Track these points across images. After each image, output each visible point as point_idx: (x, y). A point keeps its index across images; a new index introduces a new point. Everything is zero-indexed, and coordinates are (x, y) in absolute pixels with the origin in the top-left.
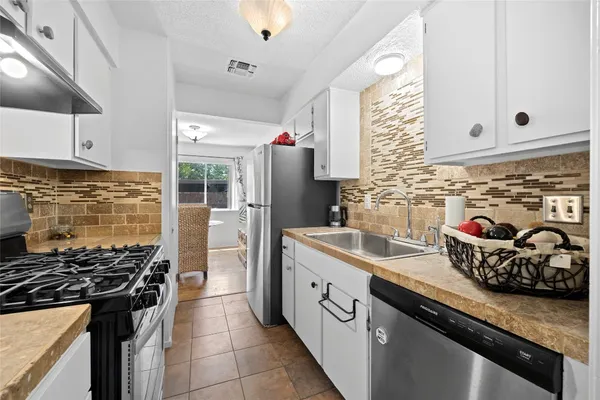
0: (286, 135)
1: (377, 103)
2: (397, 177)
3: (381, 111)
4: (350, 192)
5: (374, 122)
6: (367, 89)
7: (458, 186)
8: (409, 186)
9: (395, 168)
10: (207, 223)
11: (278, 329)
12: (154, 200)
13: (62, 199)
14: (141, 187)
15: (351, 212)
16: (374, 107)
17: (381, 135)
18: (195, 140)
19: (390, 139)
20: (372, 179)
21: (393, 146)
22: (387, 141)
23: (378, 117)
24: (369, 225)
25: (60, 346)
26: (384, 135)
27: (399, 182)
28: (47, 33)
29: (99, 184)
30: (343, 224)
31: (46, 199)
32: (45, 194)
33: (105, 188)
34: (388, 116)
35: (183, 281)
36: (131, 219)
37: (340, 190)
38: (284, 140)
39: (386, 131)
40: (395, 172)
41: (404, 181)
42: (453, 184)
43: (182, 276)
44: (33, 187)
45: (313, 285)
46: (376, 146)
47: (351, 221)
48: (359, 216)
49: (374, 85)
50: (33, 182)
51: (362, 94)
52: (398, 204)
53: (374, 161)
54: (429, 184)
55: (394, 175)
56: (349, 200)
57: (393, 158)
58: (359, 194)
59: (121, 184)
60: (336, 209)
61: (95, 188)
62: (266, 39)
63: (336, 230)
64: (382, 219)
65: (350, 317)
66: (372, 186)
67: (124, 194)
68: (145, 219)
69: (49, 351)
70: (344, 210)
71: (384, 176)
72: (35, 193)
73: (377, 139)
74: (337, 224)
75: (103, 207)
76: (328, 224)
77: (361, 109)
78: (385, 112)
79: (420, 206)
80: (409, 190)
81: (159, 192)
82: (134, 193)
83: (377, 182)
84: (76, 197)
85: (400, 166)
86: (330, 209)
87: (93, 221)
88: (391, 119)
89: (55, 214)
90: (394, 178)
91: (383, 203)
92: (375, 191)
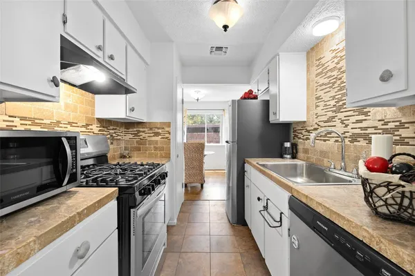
0: (251, 92)
1: (321, 58)
2: (336, 119)
3: (323, 65)
4: (299, 131)
5: (317, 75)
6: (312, 49)
7: (391, 125)
8: (347, 126)
9: (333, 111)
10: (203, 153)
11: (241, 228)
12: (167, 138)
13: (126, 137)
14: (160, 131)
15: (300, 147)
16: (318, 63)
17: (323, 84)
18: (198, 100)
19: (330, 87)
20: (316, 121)
21: (332, 93)
22: (328, 89)
23: (320, 70)
24: (314, 159)
25: (101, 203)
26: (325, 84)
27: (338, 123)
28: (111, 58)
29: (141, 129)
30: (294, 157)
31: (119, 137)
32: (118, 135)
33: (143, 132)
34: (328, 68)
35: (189, 189)
36: (156, 149)
37: (292, 130)
38: (249, 96)
39: (327, 81)
40: (334, 114)
41: (342, 122)
42: (386, 124)
43: (188, 185)
44: (113, 131)
45: (259, 199)
46: (320, 93)
47: (300, 154)
48: (306, 151)
49: (317, 45)
51: (308, 53)
52: (337, 141)
53: (317, 106)
54: (364, 124)
55: (334, 117)
56: (300, 138)
57: (333, 103)
58: (307, 133)
59: (151, 129)
60: (288, 145)
61: (139, 132)
62: (225, 30)
63: (288, 161)
64: (324, 154)
65: (278, 224)
66: (316, 126)
67: (152, 135)
68: (162, 149)
69: (95, 203)
70: (294, 146)
71: (325, 118)
72: (114, 135)
73: (320, 88)
74: (289, 156)
75: (142, 142)
76: (282, 157)
77: (307, 66)
78: (326, 65)
79: (355, 143)
80: (346, 129)
81: (169, 133)
82: (157, 134)
83: (320, 124)
84: (131, 136)
85: (338, 109)
86: (282, 145)
87: (138, 149)
88: (331, 70)
89: (123, 145)
90: (334, 120)
91: (325, 141)
92: (319, 131)
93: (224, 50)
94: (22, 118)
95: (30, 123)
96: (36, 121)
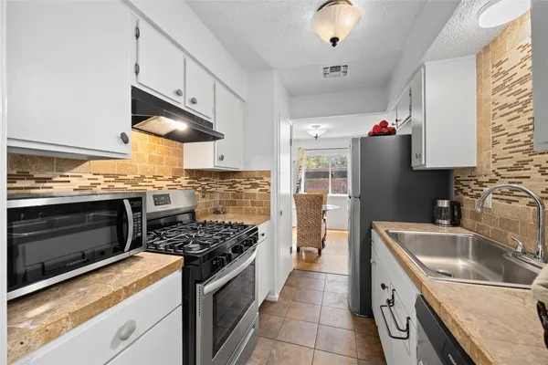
0: (384, 124)
1: (501, 63)
2: (530, 165)
3: (505, 73)
4: (465, 183)
5: (496, 90)
6: (486, 48)
9: (525, 152)
11: (366, 321)
12: (266, 190)
13: (221, 188)
14: (258, 181)
15: (466, 208)
16: (496, 70)
17: (505, 106)
18: (316, 137)
19: (518, 110)
20: (493, 167)
21: (523, 121)
22: (515, 114)
23: (501, 82)
24: (490, 229)
26: (510, 106)
27: (533, 172)
28: (193, 101)
29: (237, 180)
30: (456, 222)
31: (212, 190)
32: (211, 187)
33: (239, 183)
34: (515, 78)
36: (253, 203)
37: (454, 181)
38: (382, 130)
39: (512, 99)
40: (526, 157)
41: (542, 172)
44: (205, 183)
45: (383, 286)
46: (498, 122)
47: (467, 220)
48: (476, 216)
49: (494, 41)
50: (205, 180)
51: (479, 56)
53: (495, 143)
55: (526, 162)
56: (465, 194)
57: (524, 137)
58: (477, 187)
59: (248, 179)
60: (444, 204)
61: (235, 182)
62: (334, 45)
63: (444, 230)
64: (508, 224)
66: (494, 176)
67: (249, 186)
68: (260, 204)
70: (456, 207)
71: (510, 164)
72: (206, 187)
73: (499, 113)
74: (446, 222)
75: (238, 195)
76: (433, 221)
77: (478, 76)
78: (511, 73)
81: (269, 184)
82: (255, 186)
83: (500, 172)
84: (226, 188)
86: (435, 203)
87: (233, 203)
88: (521, 81)
89: (217, 198)
90: (526, 167)
91: (509, 201)
92: (498, 184)
93: (342, 69)
94: (106, 175)
95: (113, 179)
96: (120, 177)
